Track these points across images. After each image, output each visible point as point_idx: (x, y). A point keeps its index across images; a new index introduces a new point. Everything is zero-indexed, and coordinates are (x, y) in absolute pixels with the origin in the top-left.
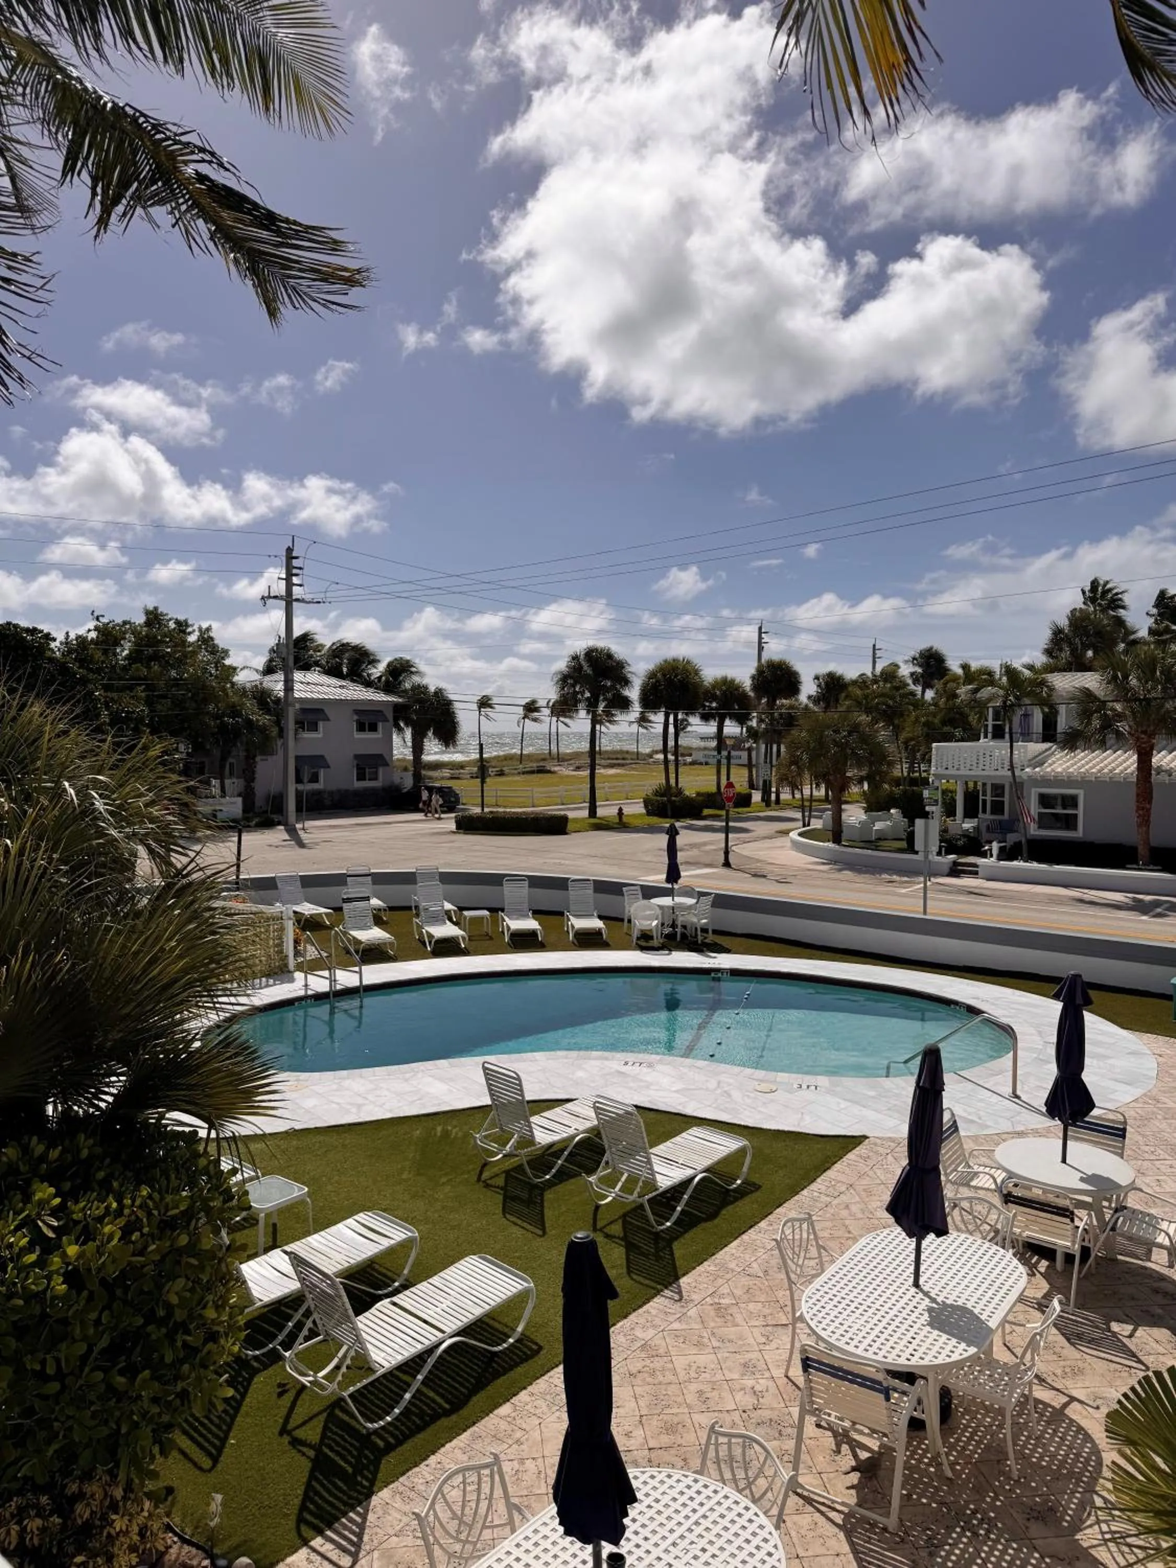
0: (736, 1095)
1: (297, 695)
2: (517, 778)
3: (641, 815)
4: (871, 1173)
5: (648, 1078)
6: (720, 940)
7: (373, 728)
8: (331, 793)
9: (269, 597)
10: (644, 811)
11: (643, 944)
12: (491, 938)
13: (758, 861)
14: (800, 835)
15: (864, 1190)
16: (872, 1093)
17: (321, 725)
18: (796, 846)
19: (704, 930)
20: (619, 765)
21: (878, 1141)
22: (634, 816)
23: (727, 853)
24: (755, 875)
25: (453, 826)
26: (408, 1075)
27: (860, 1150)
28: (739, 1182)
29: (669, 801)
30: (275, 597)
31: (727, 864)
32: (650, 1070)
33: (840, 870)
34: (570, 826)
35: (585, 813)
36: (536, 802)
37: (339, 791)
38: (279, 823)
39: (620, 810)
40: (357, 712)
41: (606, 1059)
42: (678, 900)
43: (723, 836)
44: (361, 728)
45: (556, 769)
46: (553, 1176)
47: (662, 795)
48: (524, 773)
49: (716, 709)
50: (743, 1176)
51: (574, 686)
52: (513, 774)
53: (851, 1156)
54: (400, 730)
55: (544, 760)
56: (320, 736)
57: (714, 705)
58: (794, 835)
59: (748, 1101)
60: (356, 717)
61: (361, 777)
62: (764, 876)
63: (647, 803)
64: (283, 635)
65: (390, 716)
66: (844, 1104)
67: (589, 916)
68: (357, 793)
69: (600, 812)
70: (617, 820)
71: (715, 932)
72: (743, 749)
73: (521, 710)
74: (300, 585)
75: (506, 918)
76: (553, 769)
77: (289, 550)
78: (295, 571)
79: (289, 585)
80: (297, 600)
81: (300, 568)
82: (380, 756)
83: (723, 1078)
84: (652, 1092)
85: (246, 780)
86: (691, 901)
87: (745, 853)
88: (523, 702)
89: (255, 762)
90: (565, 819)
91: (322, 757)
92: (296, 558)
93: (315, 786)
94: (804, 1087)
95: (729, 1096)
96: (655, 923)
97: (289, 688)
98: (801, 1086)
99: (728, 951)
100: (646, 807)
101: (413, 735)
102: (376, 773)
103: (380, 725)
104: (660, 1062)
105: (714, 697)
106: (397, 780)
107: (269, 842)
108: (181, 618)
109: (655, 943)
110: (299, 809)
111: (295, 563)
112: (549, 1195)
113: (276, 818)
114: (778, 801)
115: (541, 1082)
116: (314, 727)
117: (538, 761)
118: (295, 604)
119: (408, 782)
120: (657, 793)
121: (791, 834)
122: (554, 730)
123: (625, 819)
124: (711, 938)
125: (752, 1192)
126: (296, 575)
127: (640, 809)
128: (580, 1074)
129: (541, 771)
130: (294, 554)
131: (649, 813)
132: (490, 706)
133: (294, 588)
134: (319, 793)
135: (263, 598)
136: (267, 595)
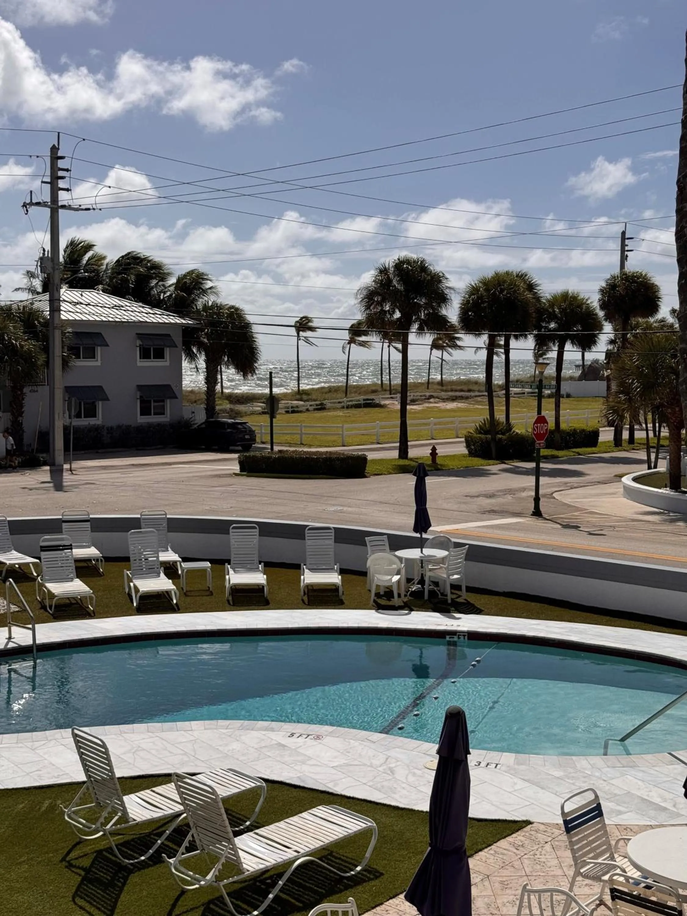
0: (401, 773)
1: (64, 316)
2: (340, 413)
3: (464, 456)
4: (517, 864)
5: (309, 753)
6: (473, 598)
7: (160, 355)
8: (110, 430)
9: (31, 204)
10: (465, 451)
11: (383, 602)
12: (211, 594)
13: (577, 509)
14: (635, 480)
15: (502, 882)
16: (558, 773)
17: (99, 351)
18: (629, 492)
19: (455, 587)
20: (462, 398)
21: (542, 827)
22: (453, 457)
23: (537, 499)
24: (566, 526)
25: (237, 468)
26: (37, 744)
27: (518, 837)
28: (359, 868)
29: (494, 439)
30: (38, 204)
31: (537, 513)
32: (314, 743)
33: (673, 521)
34: (369, 468)
35: (395, 454)
36: (347, 440)
37: (119, 427)
38: (45, 464)
39: (434, 449)
40: (140, 336)
41: (272, 730)
42: (427, 551)
43: (533, 479)
44: (145, 354)
45: (387, 402)
46: (149, 858)
47: (486, 432)
48: (348, 407)
49: (555, 330)
50: (365, 862)
51: (380, 304)
52: (335, 409)
53: (503, 843)
54: (192, 357)
55: (374, 392)
56: (99, 363)
57: (552, 325)
58: (627, 480)
59: (411, 779)
60: (138, 342)
61: (145, 411)
62: (576, 527)
63: (469, 442)
64: (48, 247)
65: (178, 339)
66: (520, 784)
67: (329, 570)
68: (140, 429)
69: (412, 453)
70: (430, 462)
71: (469, 589)
72: (602, 379)
73: (346, 335)
74: (68, 190)
75: (231, 571)
76: (383, 403)
77: (54, 149)
78: (60, 173)
79: (55, 191)
80: (63, 207)
81: (67, 170)
82: (168, 387)
83: (393, 753)
84: (305, 768)
85: (13, 414)
86: (441, 553)
87: (567, 501)
88: (348, 325)
89: (23, 394)
90: (363, 460)
91: (100, 387)
92: (62, 158)
93: (92, 421)
94: (483, 764)
95: (392, 771)
96: (396, 578)
97: (55, 308)
98: (480, 763)
99: (478, 612)
100: (468, 446)
101: (207, 362)
102: (163, 407)
103: (167, 352)
104: (330, 734)
105: (552, 317)
106: (187, 415)
107: (23, 484)
109: (396, 601)
110: (66, 448)
111: (61, 164)
112: (134, 878)
113: (42, 456)
114: (632, 439)
115: (185, 754)
116: (91, 355)
117: (366, 393)
118: (61, 211)
119: (201, 417)
120: (481, 430)
121: (624, 479)
122: (385, 358)
123: (438, 461)
124: (465, 596)
125: (370, 879)
126: (63, 178)
127: (462, 449)
128: (236, 746)
129: (369, 405)
130: (60, 154)
131: (472, 453)
132: (312, 329)
133: (61, 193)
134: (96, 429)
135: (25, 205)
136: (28, 201)
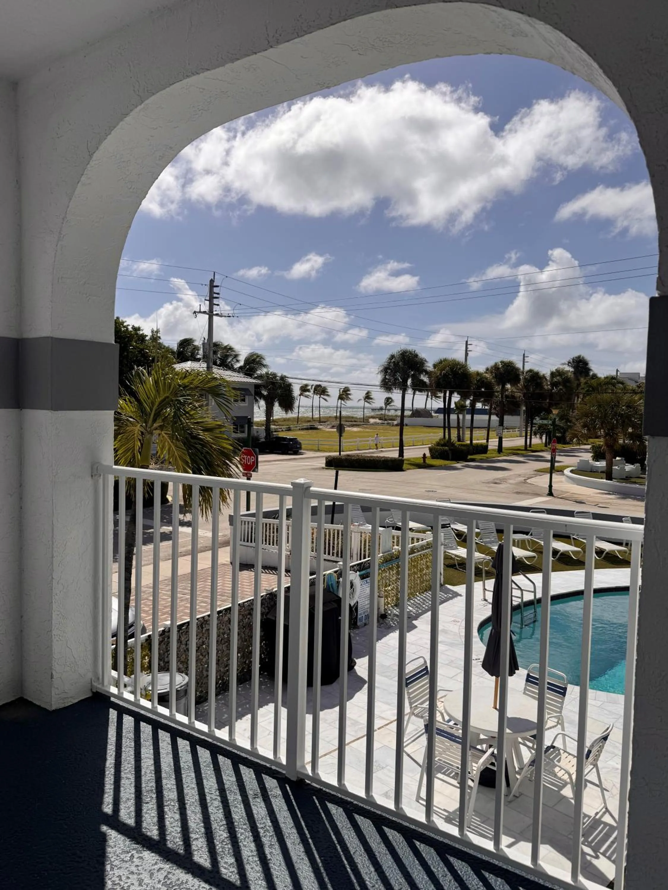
7: (243, 400)
9: (200, 312)
23: (551, 486)
30: (203, 312)
31: (550, 494)
34: (405, 466)
39: (425, 455)
44: (236, 399)
45: (321, 427)
51: (391, 374)
54: (258, 402)
58: (568, 473)
61: (235, 431)
63: (431, 450)
64: (206, 338)
65: (252, 391)
70: (422, 461)
74: (218, 305)
77: (212, 281)
78: (215, 295)
79: (211, 305)
80: (215, 314)
81: (218, 294)
82: (247, 418)
92: (217, 286)
100: (431, 452)
101: (266, 406)
102: (244, 428)
103: (247, 398)
106: (256, 433)
108: (136, 325)
111: (216, 290)
118: (214, 317)
119: (263, 435)
123: (427, 461)
126: (216, 298)
129: (312, 428)
130: (215, 284)
131: (433, 457)
133: (215, 306)
135: (196, 312)
136: (198, 310)
